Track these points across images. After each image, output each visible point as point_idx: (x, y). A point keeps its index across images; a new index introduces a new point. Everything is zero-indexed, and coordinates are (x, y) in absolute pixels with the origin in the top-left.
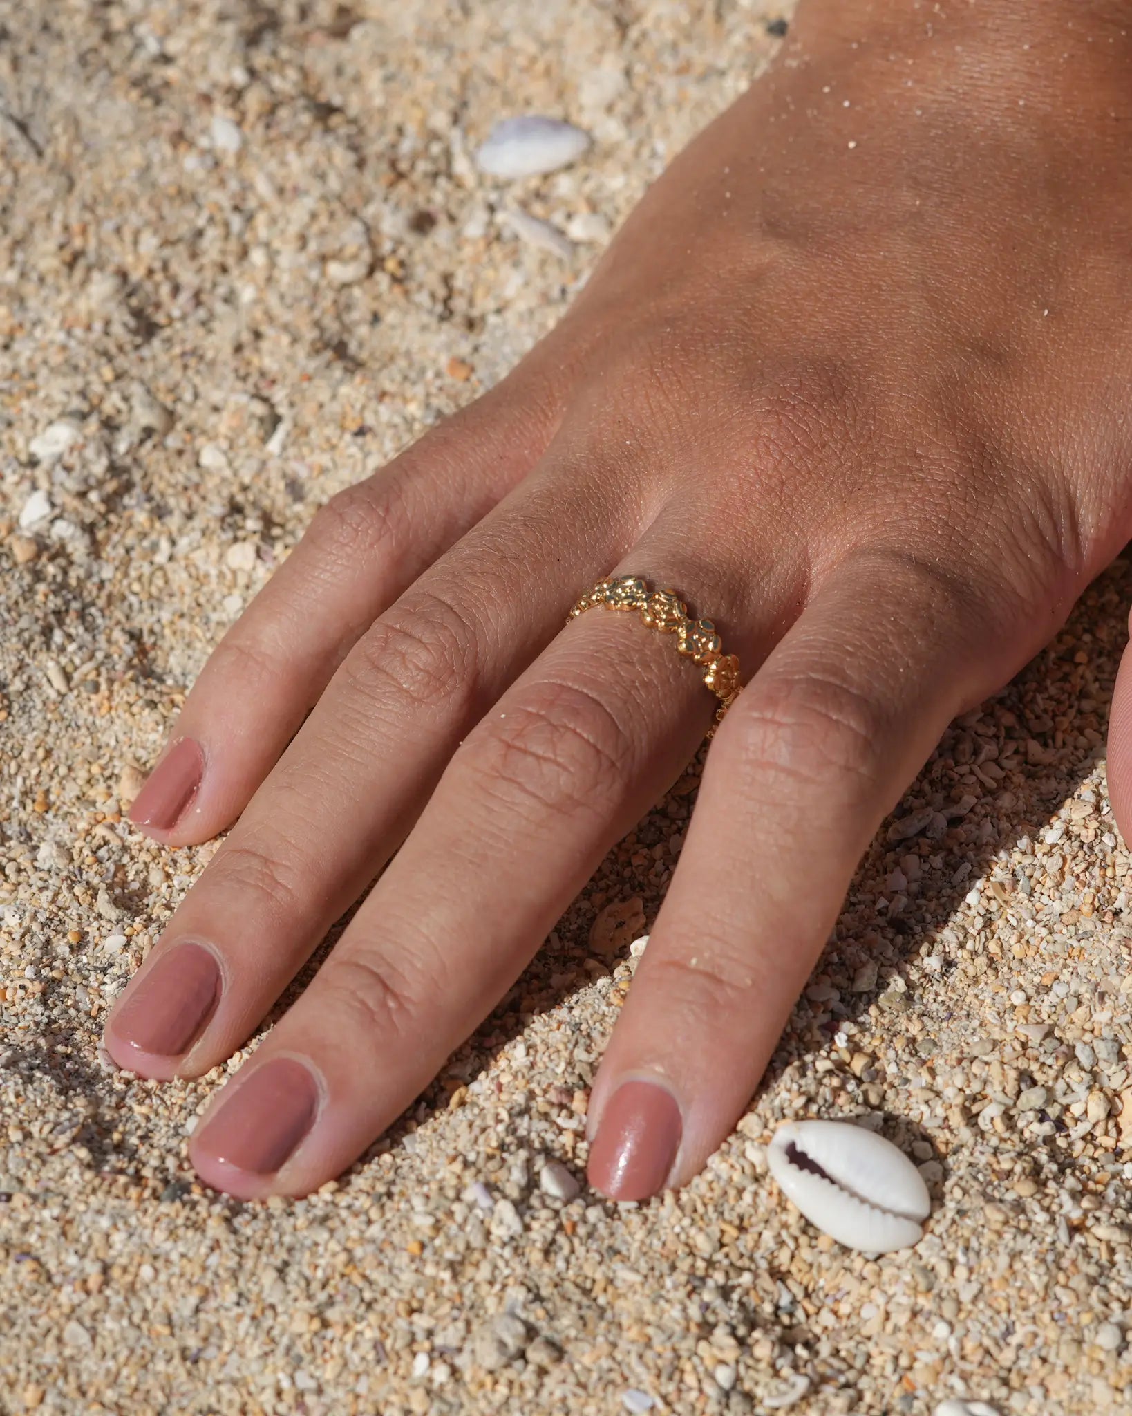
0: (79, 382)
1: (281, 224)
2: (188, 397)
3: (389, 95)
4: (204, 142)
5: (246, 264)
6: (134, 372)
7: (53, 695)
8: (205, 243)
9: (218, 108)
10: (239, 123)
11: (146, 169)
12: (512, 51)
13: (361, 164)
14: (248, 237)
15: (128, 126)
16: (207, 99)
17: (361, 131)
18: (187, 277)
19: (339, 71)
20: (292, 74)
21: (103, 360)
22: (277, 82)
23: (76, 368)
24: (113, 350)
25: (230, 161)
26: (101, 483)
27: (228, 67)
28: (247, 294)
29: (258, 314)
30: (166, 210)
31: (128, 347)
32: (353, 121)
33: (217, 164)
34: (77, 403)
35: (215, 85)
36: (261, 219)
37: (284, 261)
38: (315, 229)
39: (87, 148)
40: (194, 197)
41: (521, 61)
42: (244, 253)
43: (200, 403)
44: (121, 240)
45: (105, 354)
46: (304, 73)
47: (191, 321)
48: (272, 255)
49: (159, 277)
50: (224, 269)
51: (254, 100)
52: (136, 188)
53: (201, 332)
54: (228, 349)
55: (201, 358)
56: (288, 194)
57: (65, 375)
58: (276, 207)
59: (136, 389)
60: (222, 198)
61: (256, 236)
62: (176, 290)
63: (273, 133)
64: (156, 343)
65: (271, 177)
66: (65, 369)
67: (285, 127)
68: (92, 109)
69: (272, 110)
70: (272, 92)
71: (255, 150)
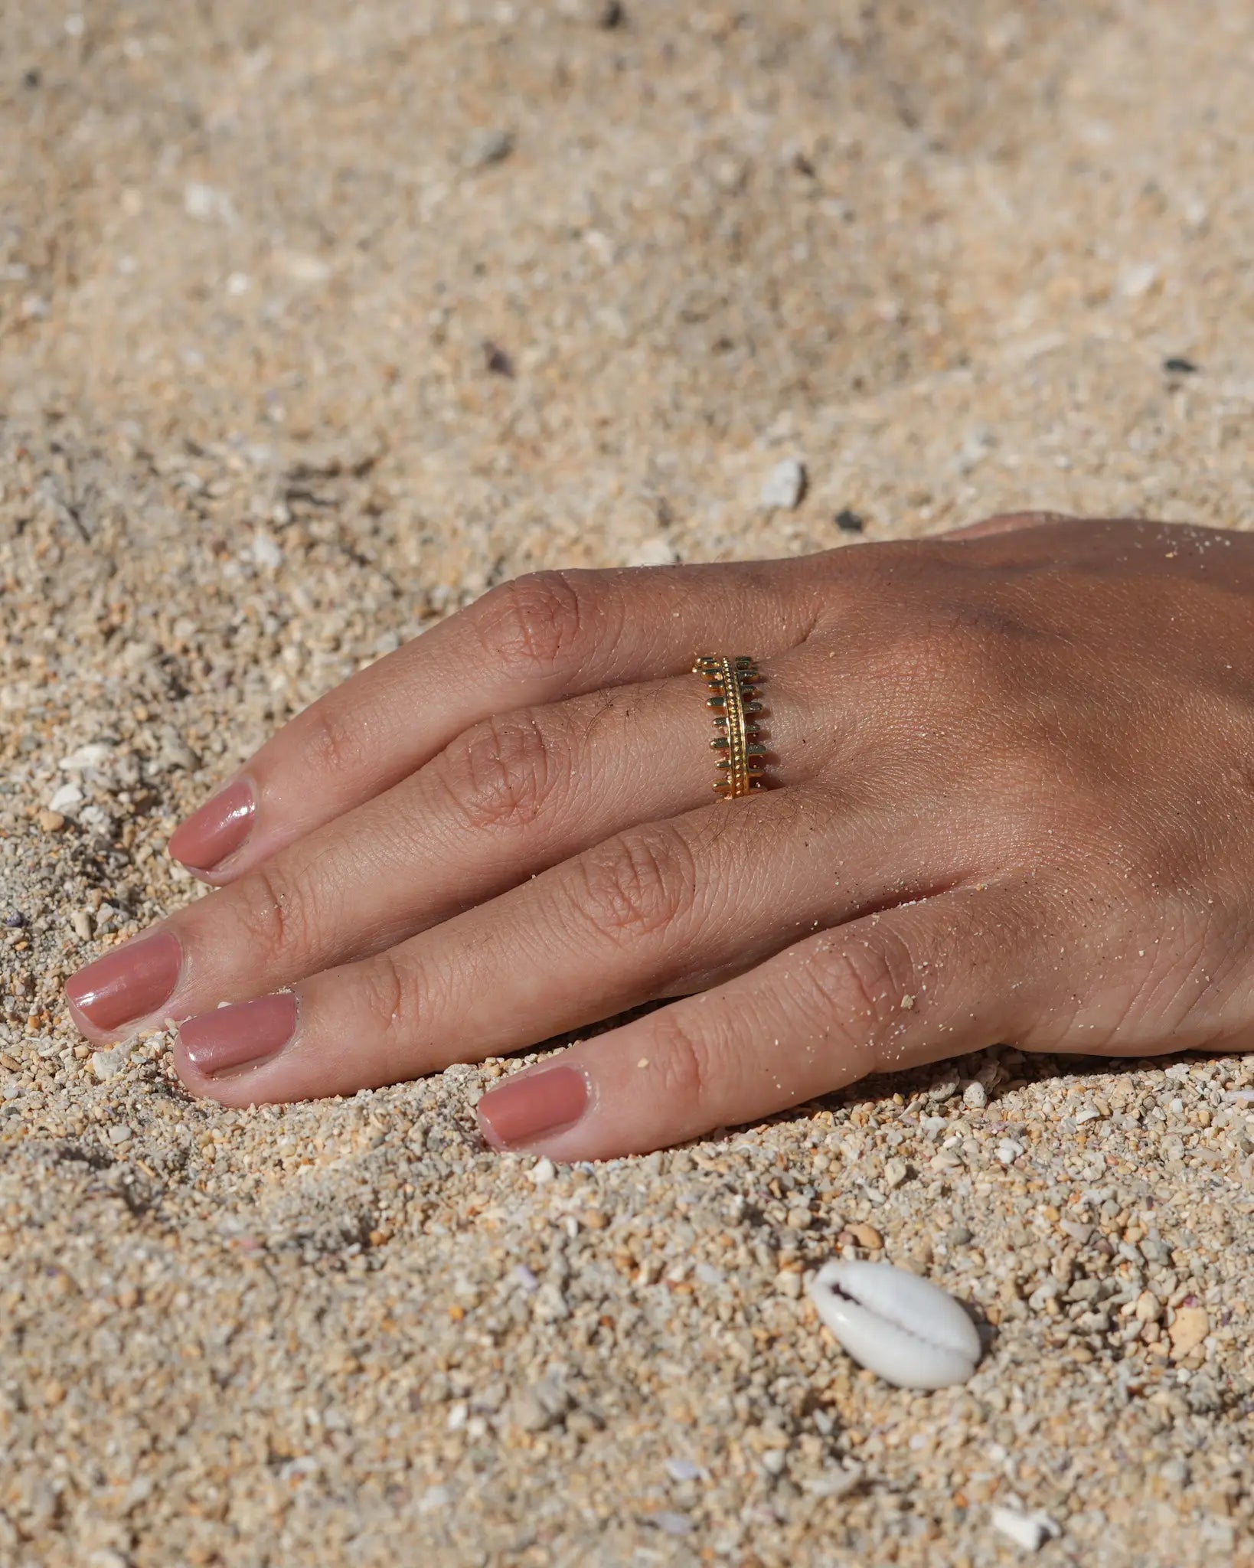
0: (113, 716)
1: (315, 629)
2: (217, 747)
3: (424, 555)
5: (278, 659)
6: (167, 717)
7: (75, 940)
8: (237, 639)
9: (260, 533)
10: (281, 545)
11: (188, 568)
12: (552, 531)
13: (397, 594)
14: (282, 638)
15: (174, 529)
18: (221, 661)
19: (376, 533)
20: (330, 526)
21: (138, 701)
22: (314, 528)
23: (111, 704)
24: (148, 696)
25: (269, 573)
26: (131, 790)
27: (271, 509)
28: (278, 682)
30: (203, 606)
31: (162, 697)
33: (255, 575)
34: (108, 732)
35: (256, 517)
36: (296, 624)
37: (318, 658)
38: (349, 635)
39: (131, 543)
40: (231, 600)
41: (561, 541)
42: (277, 651)
43: (227, 755)
44: (157, 624)
45: (140, 697)
46: (342, 528)
47: (221, 693)
48: (306, 654)
49: (193, 655)
50: (256, 661)
52: (176, 583)
53: (233, 701)
54: (259, 714)
55: (232, 718)
56: (324, 607)
57: (98, 709)
58: (312, 616)
59: (167, 732)
60: (259, 603)
61: (290, 638)
62: (208, 669)
63: (312, 559)
64: (188, 701)
65: (308, 593)
66: (100, 703)
67: (323, 557)
68: (140, 511)
69: (311, 544)
70: (311, 533)
71: (295, 568)
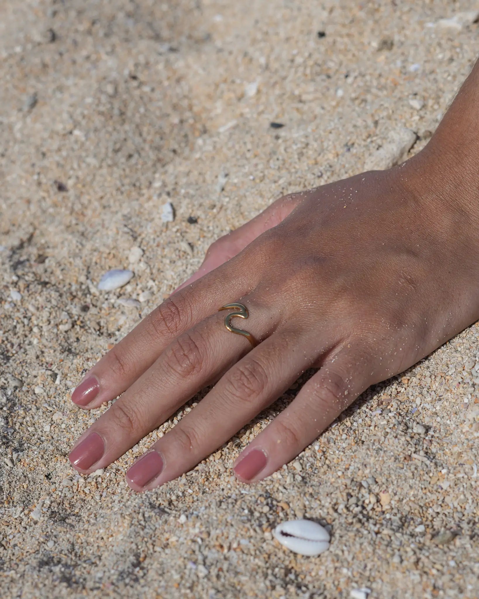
1: (41, 318)
2: (25, 375)
3: (64, 274)
4: (9, 299)
5: (32, 333)
6: (6, 371)
7: (9, 469)
8: (17, 330)
9: (11, 289)
10: (19, 291)
12: (101, 253)
13: (61, 295)
14: (31, 325)
16: (6, 287)
17: (57, 288)
18: (15, 341)
19: (46, 271)
20: (31, 275)
22: (27, 278)
25: (19, 303)
26: (6, 405)
27: (11, 277)
28: (35, 342)
29: (41, 346)
32: (54, 285)
33: (15, 305)
35: (8, 283)
36: (33, 318)
37: (45, 329)
38: (52, 317)
40: (10, 317)
41: (105, 255)
42: (31, 330)
43: (29, 376)
46: (35, 274)
47: (19, 353)
48: (40, 328)
49: (6, 342)
50: (26, 336)
51: (21, 284)
53: (24, 355)
54: (35, 358)
55: (26, 362)
56: (40, 309)
58: (38, 314)
59: (8, 376)
60: (20, 315)
61: (33, 324)
62: (12, 345)
63: (30, 292)
64: (11, 361)
65: (33, 305)
67: (33, 290)
69: (28, 286)
70: (26, 281)
71: (26, 298)
